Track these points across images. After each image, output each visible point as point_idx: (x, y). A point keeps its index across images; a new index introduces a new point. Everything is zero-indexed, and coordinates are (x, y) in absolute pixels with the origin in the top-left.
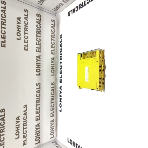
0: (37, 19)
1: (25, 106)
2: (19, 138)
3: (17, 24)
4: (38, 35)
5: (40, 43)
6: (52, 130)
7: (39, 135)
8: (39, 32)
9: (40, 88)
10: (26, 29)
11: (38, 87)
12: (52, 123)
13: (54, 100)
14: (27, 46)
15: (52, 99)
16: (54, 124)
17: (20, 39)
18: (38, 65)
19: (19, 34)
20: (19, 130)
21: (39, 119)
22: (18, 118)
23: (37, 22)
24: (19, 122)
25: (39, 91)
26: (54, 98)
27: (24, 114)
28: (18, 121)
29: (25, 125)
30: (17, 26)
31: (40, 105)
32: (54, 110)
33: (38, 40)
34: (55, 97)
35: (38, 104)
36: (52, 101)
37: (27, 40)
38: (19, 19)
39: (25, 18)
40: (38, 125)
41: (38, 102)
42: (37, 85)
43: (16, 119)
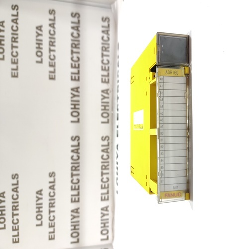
0: (72, 23)
1: (52, 175)
2: (41, 224)
3: (37, 36)
4: (75, 50)
5: (79, 65)
6: (104, 225)
7: (78, 229)
8: (75, 45)
9: (78, 145)
10: (52, 44)
11: (75, 143)
12: (105, 212)
13: (108, 169)
14: (54, 72)
15: (104, 168)
16: (107, 214)
17: (41, 62)
18: (75, 105)
19: (39, 54)
20: (42, 211)
21: (78, 201)
22: (40, 192)
23: (73, 28)
24: (41, 199)
25: (76, 150)
26: (108, 165)
27: (50, 188)
28: (40, 196)
29: (52, 205)
30: (37, 40)
31: (78, 175)
32: (108, 187)
33: (75, 59)
34: (110, 164)
35: (75, 173)
36: (104, 171)
37: (53, 62)
38: (39, 28)
39: (50, 25)
40: (76, 211)
41: (75, 170)
42: (73, 139)
43: (37, 193)
